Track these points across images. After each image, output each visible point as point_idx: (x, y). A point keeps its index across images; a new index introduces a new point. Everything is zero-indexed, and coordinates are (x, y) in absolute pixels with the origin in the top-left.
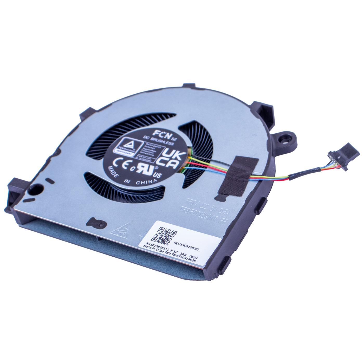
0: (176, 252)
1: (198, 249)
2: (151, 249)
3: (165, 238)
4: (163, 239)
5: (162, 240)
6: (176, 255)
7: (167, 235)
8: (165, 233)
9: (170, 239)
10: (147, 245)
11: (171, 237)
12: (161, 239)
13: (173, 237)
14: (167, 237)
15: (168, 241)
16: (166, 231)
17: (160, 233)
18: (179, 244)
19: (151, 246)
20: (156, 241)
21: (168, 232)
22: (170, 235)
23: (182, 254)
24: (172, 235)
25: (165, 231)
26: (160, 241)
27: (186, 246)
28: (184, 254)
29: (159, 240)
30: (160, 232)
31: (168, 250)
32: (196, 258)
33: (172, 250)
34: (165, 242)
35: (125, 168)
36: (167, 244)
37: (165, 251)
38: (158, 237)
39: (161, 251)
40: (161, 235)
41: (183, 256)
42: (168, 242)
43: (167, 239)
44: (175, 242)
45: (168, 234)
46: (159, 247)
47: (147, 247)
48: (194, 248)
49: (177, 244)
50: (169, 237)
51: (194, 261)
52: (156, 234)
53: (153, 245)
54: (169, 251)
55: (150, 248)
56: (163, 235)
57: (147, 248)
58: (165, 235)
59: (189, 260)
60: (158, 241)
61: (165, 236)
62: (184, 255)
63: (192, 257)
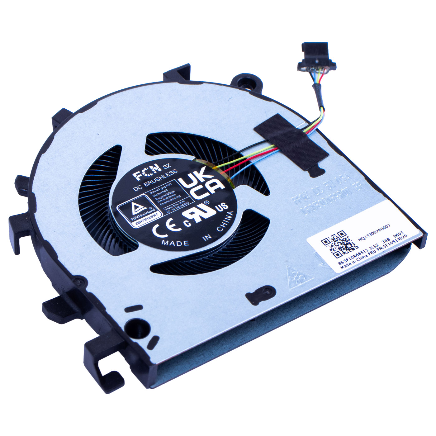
0: (376, 245)
1: (388, 226)
2: (353, 265)
3: (343, 245)
4: (344, 247)
5: (345, 249)
6: (382, 248)
7: (341, 242)
8: (335, 241)
9: (350, 241)
10: (343, 265)
11: (347, 240)
12: (342, 248)
13: (348, 238)
14: (343, 243)
15: (351, 244)
16: (334, 240)
17: (332, 246)
18: (365, 237)
19: (348, 262)
20: (343, 254)
21: (335, 238)
22: (342, 239)
23: (384, 241)
24: (344, 237)
25: (332, 240)
26: (345, 251)
27: (374, 233)
28: (385, 240)
29: (343, 251)
30: (330, 245)
31: (367, 251)
32: (401, 233)
33: (370, 247)
34: (350, 248)
35: (180, 229)
36: (357, 247)
37: (367, 254)
38: (337, 249)
39: (363, 257)
40: (334, 246)
41: (389, 242)
42: (353, 245)
43: (347, 244)
44: (359, 240)
45: (340, 240)
46: (355, 256)
47: (346, 266)
48: (383, 228)
49: (364, 239)
50: (346, 241)
51: (405, 237)
52: (331, 250)
53: (347, 260)
54: (370, 250)
55: (350, 264)
56: (336, 244)
57: (348, 268)
58: (338, 243)
59: (399, 240)
60: (345, 253)
61: (340, 243)
62: (387, 241)
63: (396, 235)
